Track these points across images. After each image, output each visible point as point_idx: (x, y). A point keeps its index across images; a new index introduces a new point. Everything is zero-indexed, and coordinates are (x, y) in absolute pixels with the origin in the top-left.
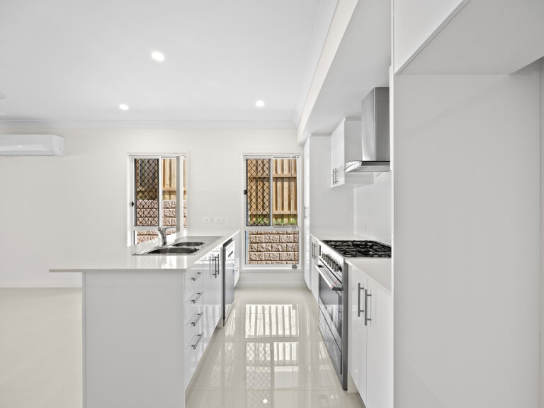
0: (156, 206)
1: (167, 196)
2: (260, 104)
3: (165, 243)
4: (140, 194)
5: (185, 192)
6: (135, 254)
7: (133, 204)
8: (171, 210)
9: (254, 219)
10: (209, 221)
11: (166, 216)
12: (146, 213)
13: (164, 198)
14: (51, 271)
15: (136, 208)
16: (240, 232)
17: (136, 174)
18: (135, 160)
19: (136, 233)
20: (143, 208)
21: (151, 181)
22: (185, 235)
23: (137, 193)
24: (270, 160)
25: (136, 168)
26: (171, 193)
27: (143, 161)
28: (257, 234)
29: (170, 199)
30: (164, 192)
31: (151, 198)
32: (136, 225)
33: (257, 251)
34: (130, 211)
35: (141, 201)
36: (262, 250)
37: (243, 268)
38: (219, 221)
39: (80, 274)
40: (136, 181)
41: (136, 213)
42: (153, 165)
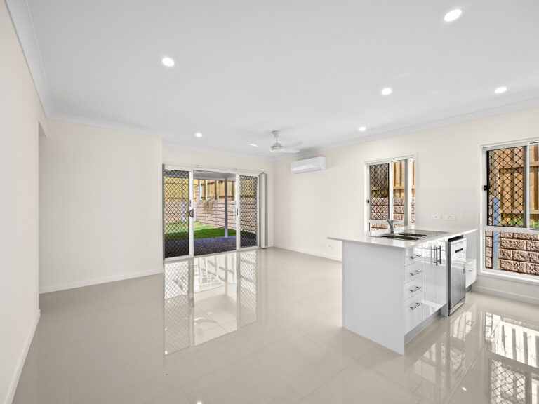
0: (387, 204)
1: (398, 194)
2: (501, 90)
3: (392, 232)
4: (374, 193)
5: (413, 189)
6: (371, 236)
7: (368, 201)
8: (401, 206)
9: (508, 220)
10: (439, 217)
11: (396, 212)
12: (378, 209)
13: (395, 196)
14: (328, 238)
15: (371, 205)
16: (478, 232)
17: (371, 178)
18: (370, 166)
19: (371, 226)
20: (377, 205)
21: (383, 182)
22: (412, 228)
23: (372, 192)
24: (525, 147)
25: (371, 172)
26: (400, 191)
27: (376, 166)
28: (513, 238)
29: (400, 196)
30: (394, 190)
31: (382, 197)
32: (371, 218)
33: (513, 260)
34: (366, 207)
35: (374, 199)
36: (523, 259)
37: (482, 272)
38: (450, 219)
39: (341, 242)
40: (371, 183)
41: (371, 209)
42: (385, 169)
